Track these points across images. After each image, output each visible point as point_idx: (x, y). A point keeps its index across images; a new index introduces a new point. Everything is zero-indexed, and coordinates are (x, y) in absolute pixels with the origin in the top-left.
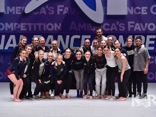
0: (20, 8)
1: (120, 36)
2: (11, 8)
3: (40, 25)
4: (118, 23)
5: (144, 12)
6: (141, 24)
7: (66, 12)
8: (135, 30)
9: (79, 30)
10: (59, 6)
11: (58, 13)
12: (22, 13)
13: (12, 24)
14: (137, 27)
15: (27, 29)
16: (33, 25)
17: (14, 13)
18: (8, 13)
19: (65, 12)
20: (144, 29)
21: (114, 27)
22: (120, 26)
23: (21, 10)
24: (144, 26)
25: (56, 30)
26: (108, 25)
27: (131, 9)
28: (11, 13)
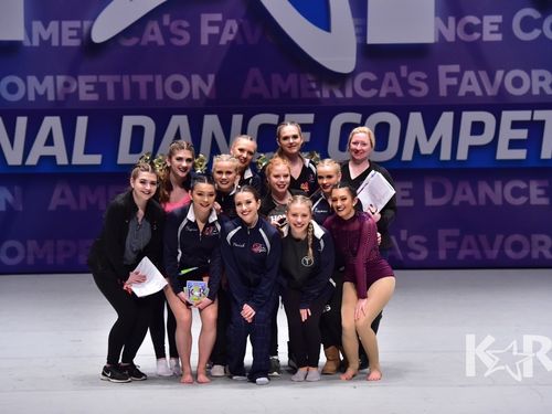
0: (77, 24)
1: (412, 114)
2: (46, 27)
3: (142, 80)
4: (404, 70)
5: (492, 32)
6: (483, 75)
7: (231, 37)
8: (462, 92)
9: (276, 95)
10: (206, 18)
11: (204, 41)
12: (82, 43)
13: (49, 79)
14: (470, 83)
15: (100, 97)
16: (121, 83)
17: (55, 43)
18: (36, 43)
19: (227, 37)
20: (491, 91)
21: (391, 84)
22: (412, 81)
23: (80, 31)
24: (492, 78)
25: (196, 96)
26: (372, 77)
27: (447, 25)
28: (45, 44)
